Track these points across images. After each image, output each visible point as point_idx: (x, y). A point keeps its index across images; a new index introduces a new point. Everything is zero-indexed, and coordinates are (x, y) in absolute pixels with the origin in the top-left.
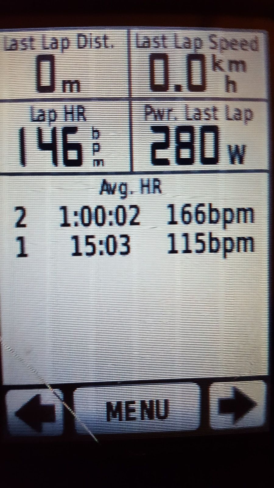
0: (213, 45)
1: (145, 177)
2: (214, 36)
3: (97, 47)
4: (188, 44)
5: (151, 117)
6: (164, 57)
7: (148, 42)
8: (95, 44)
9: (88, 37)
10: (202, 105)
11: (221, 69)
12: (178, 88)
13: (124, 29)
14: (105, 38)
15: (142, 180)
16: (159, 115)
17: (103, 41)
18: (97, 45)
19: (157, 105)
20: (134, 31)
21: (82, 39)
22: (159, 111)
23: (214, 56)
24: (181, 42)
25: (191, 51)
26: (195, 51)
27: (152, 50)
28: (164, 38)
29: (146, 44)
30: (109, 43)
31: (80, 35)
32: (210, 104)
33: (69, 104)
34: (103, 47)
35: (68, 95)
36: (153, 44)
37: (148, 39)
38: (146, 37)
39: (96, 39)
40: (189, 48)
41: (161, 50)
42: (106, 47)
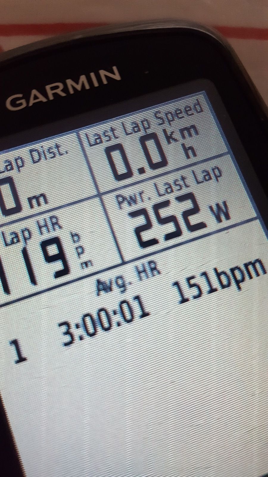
0: (160, 121)
1: (139, 263)
2: (159, 112)
3: (52, 158)
4: (136, 128)
5: (125, 205)
6: (119, 147)
7: (100, 138)
8: (49, 156)
9: (40, 150)
10: (170, 179)
11: (176, 140)
12: (142, 171)
13: (72, 133)
14: (57, 147)
15: (137, 268)
16: (132, 200)
17: (57, 149)
18: (52, 155)
19: (127, 193)
20: (83, 132)
21: (35, 154)
22: (131, 197)
23: (165, 131)
24: (129, 129)
25: (142, 133)
26: (146, 132)
27: (106, 144)
28: (113, 130)
29: (98, 140)
30: (62, 150)
31: (31, 151)
32: (177, 175)
33: (41, 218)
34: (58, 156)
35: (37, 209)
36: (104, 139)
37: (98, 135)
38: (96, 134)
39: (49, 150)
40: (139, 130)
41: (113, 142)
42: (61, 154)
